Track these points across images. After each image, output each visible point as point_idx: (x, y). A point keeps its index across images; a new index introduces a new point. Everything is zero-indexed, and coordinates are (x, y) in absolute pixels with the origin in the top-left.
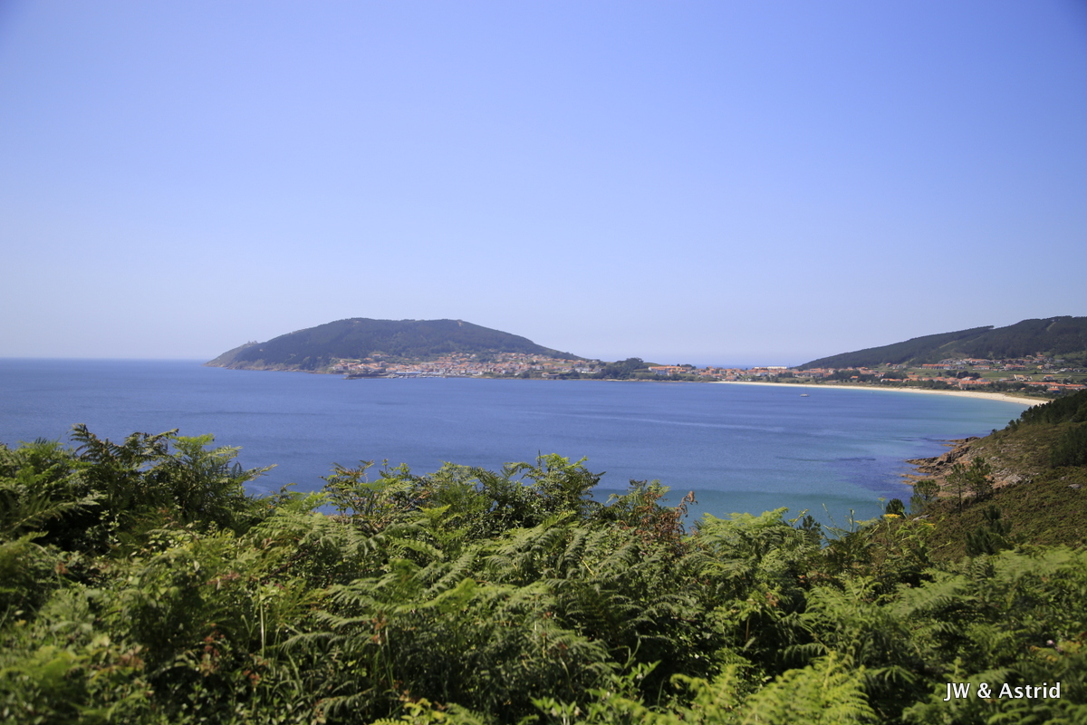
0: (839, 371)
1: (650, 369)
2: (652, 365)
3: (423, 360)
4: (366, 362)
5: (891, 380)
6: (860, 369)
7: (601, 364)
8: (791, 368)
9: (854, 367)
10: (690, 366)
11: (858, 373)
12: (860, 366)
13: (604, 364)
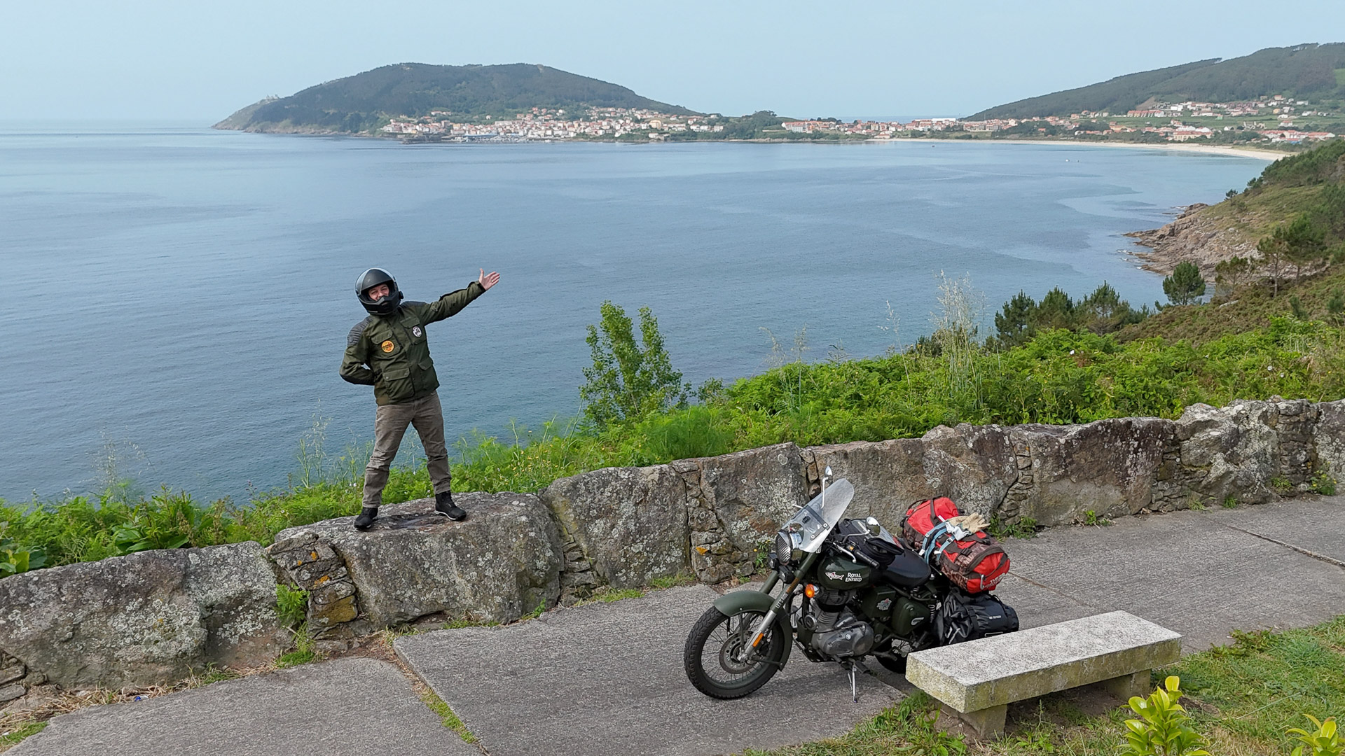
0: (1023, 121)
1: (784, 125)
2: (787, 120)
3: (497, 119)
4: (424, 123)
5: (1088, 132)
6: (1049, 119)
7: (721, 119)
8: (961, 120)
9: (1042, 116)
10: (834, 120)
11: (1047, 125)
12: (1048, 116)
13: (727, 120)
